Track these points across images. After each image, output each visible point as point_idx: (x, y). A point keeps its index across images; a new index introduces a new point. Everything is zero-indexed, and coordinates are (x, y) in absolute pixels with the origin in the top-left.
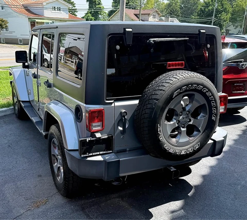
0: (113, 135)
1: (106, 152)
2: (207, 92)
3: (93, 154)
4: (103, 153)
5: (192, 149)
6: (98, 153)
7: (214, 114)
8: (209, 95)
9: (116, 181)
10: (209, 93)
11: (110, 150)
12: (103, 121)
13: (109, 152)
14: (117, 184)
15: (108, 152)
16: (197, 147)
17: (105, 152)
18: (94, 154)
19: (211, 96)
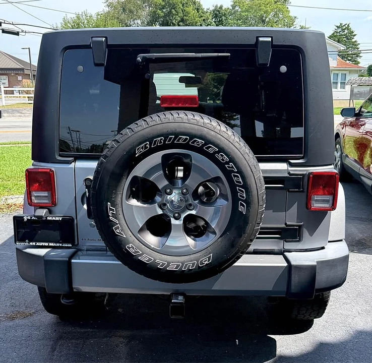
0: (75, 218)
1: (61, 245)
2: (218, 152)
3: (36, 244)
4: (55, 245)
5: (193, 264)
6: (46, 244)
7: (243, 201)
8: (223, 160)
9: (66, 296)
10: (222, 156)
11: (68, 243)
12: (52, 191)
13: (66, 245)
14: (67, 303)
15: (64, 245)
16: (207, 262)
17: (58, 245)
18: (38, 244)
19: (228, 163)
